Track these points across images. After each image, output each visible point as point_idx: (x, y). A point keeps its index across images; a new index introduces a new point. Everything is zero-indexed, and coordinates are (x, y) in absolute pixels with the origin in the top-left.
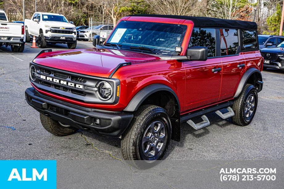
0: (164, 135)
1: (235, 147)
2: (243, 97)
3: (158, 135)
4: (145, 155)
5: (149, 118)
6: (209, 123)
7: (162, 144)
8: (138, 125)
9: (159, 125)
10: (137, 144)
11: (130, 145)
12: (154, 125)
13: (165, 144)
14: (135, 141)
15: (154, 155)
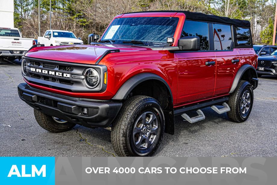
0: (157, 127)
1: (231, 141)
2: (239, 93)
3: (150, 126)
4: (137, 147)
5: (140, 108)
6: (204, 117)
7: (155, 136)
8: (128, 115)
9: (152, 116)
10: (128, 135)
11: (120, 136)
12: (145, 115)
13: (158, 137)
14: (124, 132)
15: (146, 147)
